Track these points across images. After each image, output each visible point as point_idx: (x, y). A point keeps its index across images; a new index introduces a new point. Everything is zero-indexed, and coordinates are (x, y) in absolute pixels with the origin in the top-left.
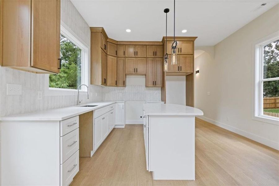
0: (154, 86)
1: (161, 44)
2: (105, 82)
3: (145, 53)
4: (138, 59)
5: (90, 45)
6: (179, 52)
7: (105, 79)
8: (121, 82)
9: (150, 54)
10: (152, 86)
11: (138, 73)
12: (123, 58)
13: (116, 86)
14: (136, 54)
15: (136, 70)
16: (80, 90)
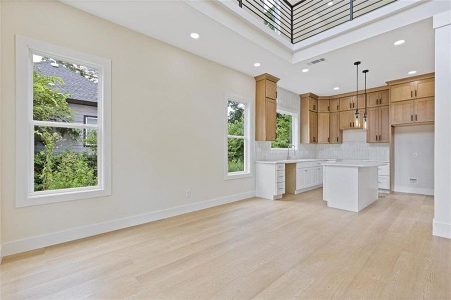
0: (378, 141)
2: (314, 140)
5: (300, 110)
6: (412, 96)
7: (314, 138)
8: (334, 139)
9: (372, 103)
10: (375, 141)
11: (355, 127)
12: (336, 113)
13: (328, 143)
14: (352, 106)
15: (352, 124)
16: (290, 149)
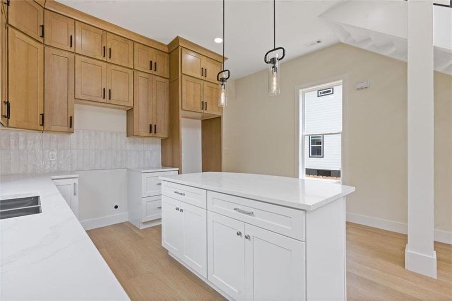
0: (151, 135)
1: (166, 50)
3: (131, 59)
4: (114, 67)
6: (202, 75)
9: (142, 65)
10: (147, 134)
11: (112, 101)
12: (67, 54)
13: (41, 128)
14: (107, 53)
15: (107, 94)
